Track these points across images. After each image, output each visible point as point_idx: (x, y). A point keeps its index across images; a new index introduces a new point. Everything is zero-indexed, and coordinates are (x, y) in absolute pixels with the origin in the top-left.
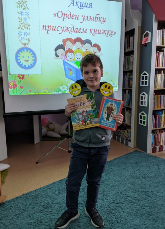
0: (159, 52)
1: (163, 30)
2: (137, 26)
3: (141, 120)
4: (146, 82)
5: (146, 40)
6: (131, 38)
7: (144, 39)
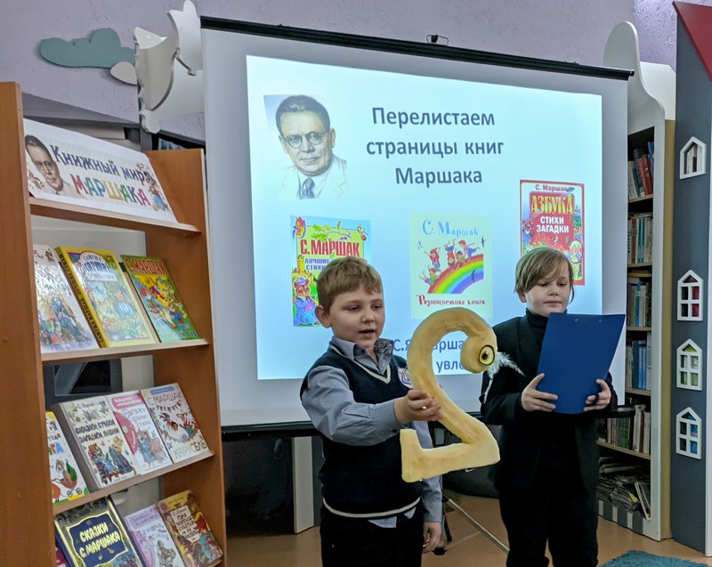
2: (663, 121)
3: (683, 437)
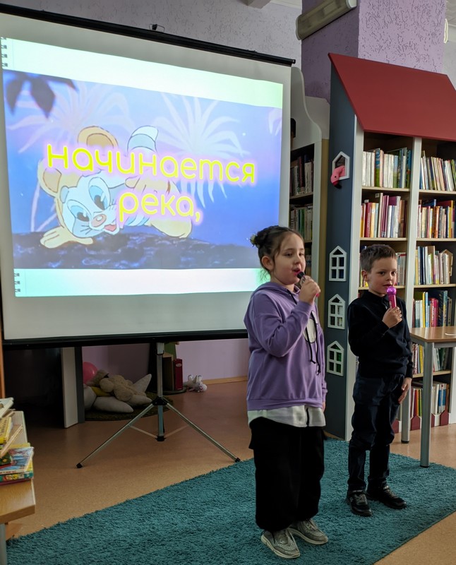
0: (370, 202)
1: (377, 153)
2: (320, 140)
3: (332, 361)
4: (341, 271)
5: (340, 174)
6: (306, 164)
7: (335, 171)
